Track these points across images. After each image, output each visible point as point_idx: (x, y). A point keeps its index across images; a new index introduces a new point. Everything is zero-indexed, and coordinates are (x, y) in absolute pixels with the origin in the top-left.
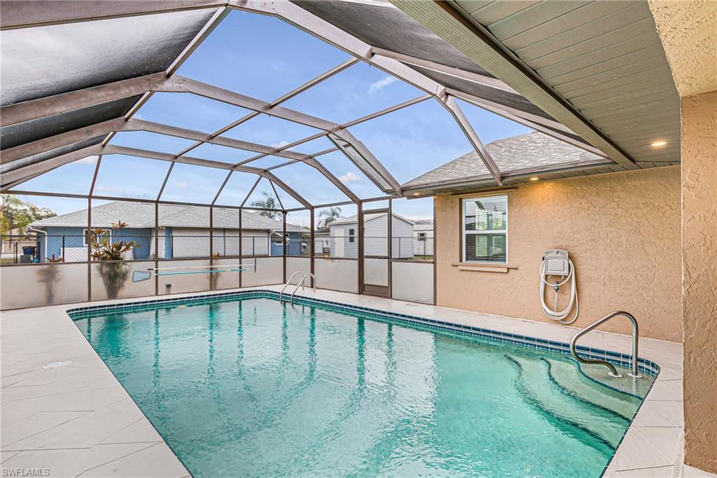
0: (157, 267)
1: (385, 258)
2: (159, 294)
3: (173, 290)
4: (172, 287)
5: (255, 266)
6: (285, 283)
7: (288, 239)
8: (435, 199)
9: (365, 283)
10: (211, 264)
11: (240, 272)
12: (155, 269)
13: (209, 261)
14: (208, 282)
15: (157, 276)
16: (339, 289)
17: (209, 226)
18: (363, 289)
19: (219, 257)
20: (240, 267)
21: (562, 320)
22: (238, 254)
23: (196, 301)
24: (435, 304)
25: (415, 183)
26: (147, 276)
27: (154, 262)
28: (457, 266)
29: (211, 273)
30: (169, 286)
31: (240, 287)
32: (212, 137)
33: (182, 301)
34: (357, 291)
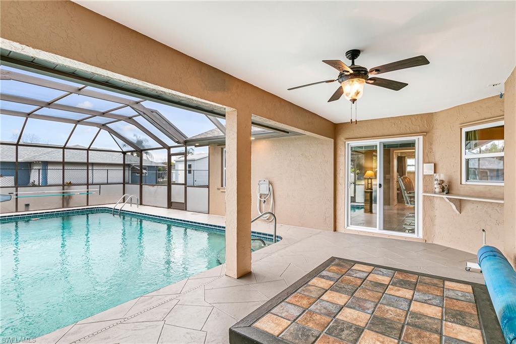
0: (17, 191)
1: (183, 184)
2: (19, 211)
3: (31, 208)
4: (30, 207)
5: (100, 190)
6: (124, 202)
7: (144, 171)
8: (209, 148)
9: (172, 201)
10: (63, 190)
11: (88, 195)
12: (15, 193)
13: (62, 187)
14: (61, 202)
15: (17, 198)
16: (157, 205)
17: (62, 160)
18: (170, 205)
19: (70, 184)
20: (88, 191)
21: (267, 219)
22: (86, 182)
23: (47, 215)
24: (209, 213)
25: (199, 137)
26: (8, 198)
27: (15, 188)
28: (219, 189)
29: (63, 196)
30: (27, 205)
31: (88, 205)
32: (49, 104)
33: (35, 216)
34: (167, 206)
